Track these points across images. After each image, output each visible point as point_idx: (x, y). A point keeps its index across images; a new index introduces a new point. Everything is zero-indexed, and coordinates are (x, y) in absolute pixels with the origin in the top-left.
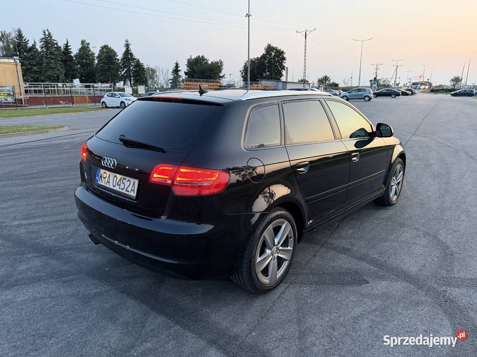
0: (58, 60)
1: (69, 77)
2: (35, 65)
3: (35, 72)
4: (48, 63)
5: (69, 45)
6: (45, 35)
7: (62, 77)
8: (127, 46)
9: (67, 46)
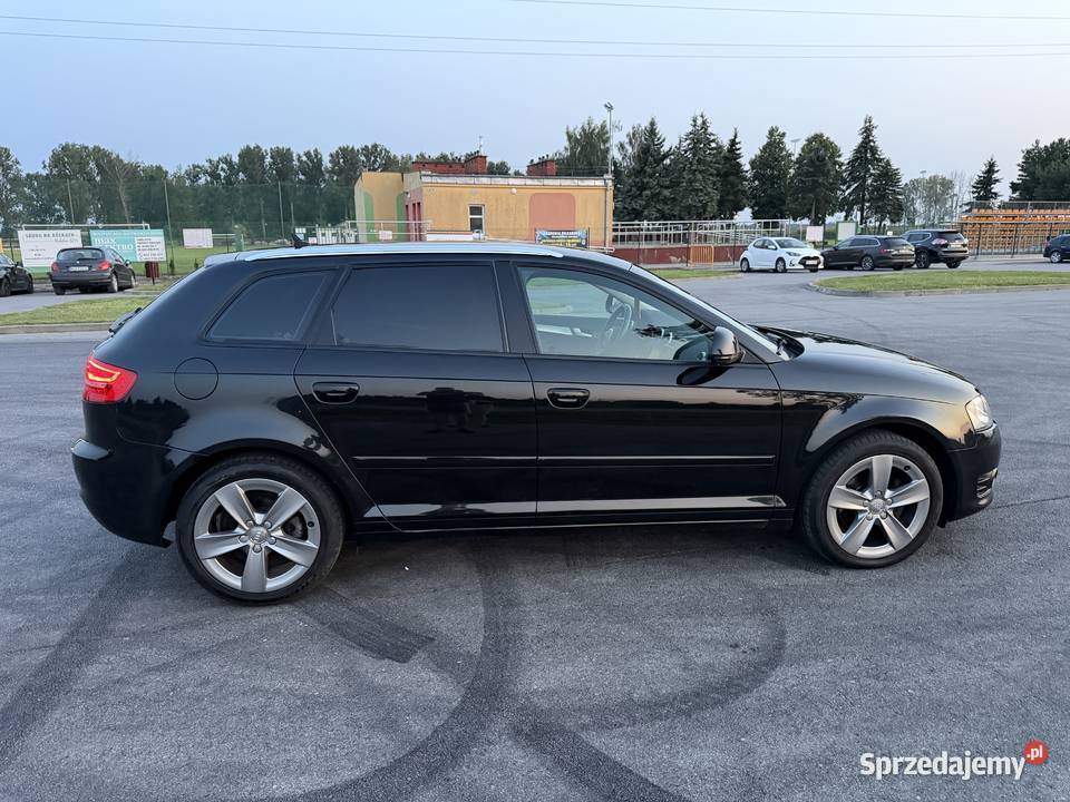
0: (711, 174)
1: (728, 208)
2: (667, 188)
3: (665, 201)
4: (690, 182)
5: (737, 140)
6: (695, 126)
7: (713, 207)
8: (868, 131)
9: (733, 143)
